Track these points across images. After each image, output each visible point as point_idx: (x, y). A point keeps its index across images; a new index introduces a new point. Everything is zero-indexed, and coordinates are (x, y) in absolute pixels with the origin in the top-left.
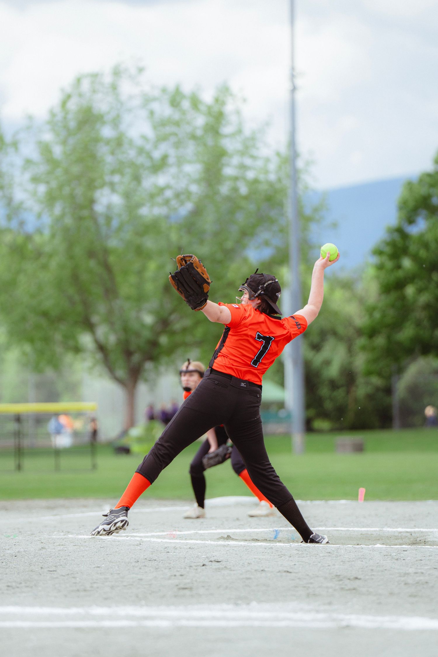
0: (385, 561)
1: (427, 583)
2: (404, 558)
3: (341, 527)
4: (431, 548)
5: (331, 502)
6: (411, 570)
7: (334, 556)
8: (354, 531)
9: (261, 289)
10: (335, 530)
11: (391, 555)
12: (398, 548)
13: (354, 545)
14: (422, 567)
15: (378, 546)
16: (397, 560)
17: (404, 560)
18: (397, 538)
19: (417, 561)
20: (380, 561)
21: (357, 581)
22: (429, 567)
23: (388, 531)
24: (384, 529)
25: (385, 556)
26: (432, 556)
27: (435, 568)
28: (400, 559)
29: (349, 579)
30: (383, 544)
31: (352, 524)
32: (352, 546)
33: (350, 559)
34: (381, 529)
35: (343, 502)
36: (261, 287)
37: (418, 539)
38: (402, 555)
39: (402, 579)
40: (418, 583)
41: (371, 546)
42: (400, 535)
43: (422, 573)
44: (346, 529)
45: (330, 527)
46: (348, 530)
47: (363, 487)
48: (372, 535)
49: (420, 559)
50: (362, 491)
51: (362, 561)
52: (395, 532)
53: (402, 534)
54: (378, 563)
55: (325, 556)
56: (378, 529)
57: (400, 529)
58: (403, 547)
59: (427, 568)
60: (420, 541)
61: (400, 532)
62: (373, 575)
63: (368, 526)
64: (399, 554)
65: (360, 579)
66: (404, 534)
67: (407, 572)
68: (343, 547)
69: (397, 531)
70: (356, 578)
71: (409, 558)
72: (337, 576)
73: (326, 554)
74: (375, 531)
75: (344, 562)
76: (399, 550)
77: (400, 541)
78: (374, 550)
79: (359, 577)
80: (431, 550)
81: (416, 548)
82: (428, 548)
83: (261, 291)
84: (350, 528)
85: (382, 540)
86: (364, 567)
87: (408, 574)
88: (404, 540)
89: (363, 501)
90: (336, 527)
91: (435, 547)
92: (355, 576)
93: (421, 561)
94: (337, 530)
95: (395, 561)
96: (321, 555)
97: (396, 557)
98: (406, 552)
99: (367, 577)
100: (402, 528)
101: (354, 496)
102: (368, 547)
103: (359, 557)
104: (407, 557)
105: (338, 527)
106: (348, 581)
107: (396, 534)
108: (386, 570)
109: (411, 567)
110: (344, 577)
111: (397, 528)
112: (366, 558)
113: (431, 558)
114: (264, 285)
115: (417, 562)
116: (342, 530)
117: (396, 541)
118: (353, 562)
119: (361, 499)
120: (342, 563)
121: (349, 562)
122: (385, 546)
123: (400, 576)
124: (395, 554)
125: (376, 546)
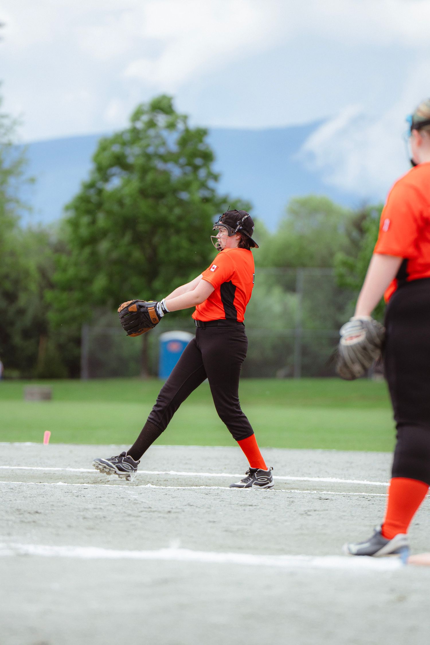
0: (65, 498)
1: (104, 517)
2: (84, 495)
3: (25, 466)
4: (111, 487)
5: (17, 444)
6: (91, 506)
7: (16, 492)
8: (37, 470)
9: (239, 224)
10: (19, 469)
11: (72, 492)
12: (78, 486)
13: (37, 482)
14: (101, 503)
15: (60, 483)
16: (78, 496)
17: (84, 496)
18: (78, 478)
19: (96, 497)
20: (61, 497)
21: (37, 515)
22: (108, 504)
23: (71, 471)
24: (67, 469)
25: (65, 493)
26: (111, 494)
27: (113, 505)
28: (80, 496)
29: (29, 513)
30: (65, 483)
31: (36, 464)
32: (34, 483)
33: (32, 495)
34: (64, 469)
35: (28, 444)
36: (239, 222)
37: (99, 479)
38: (82, 492)
39: (82, 513)
40: (96, 517)
41: (52, 484)
42: (82, 475)
43: (101, 509)
44: (29, 468)
45: (14, 466)
46: (31, 470)
47: (49, 430)
48: (55, 475)
49: (99, 496)
50: (47, 434)
51: (44, 497)
52: (77, 472)
53: (84, 474)
54: (58, 499)
55: (8, 492)
56: (60, 469)
57: (82, 470)
58: (84, 486)
59: (106, 504)
60: (101, 480)
61: (82, 473)
62: (53, 510)
63: (52, 466)
64: (79, 491)
65: (40, 513)
66: (86, 474)
67: (86, 507)
68: (26, 484)
69: (79, 471)
70: (37, 512)
71: (89, 495)
72: (18, 510)
73: (8, 490)
74: (57, 471)
75: (26, 497)
76: (80, 488)
77: (82, 480)
78: (55, 487)
79: (39, 511)
80: (111, 488)
81: (96, 487)
82: (108, 486)
83: (240, 226)
84: (34, 467)
85: (64, 479)
86: (45, 503)
87: (87, 509)
88: (85, 480)
89: (48, 444)
90: (20, 466)
91: (115, 486)
92: (35, 510)
93: (100, 498)
94: (21, 469)
95: (76, 498)
96: (4, 491)
97: (76, 494)
98: (86, 490)
99: (47, 512)
100: (85, 468)
101: (39, 439)
102: (50, 485)
103: (41, 493)
104: (87, 494)
105: (22, 466)
106: (28, 515)
107: (79, 474)
108: (66, 505)
109: (90, 503)
110: (25, 511)
111: (79, 468)
112: (47, 494)
113: (110, 495)
114: (242, 220)
115: (97, 499)
116: (25, 469)
117: (78, 480)
118: (35, 498)
119: (46, 442)
120: (23, 498)
121: (31, 497)
122: (66, 484)
123: (80, 511)
124: (76, 491)
125: (58, 484)
